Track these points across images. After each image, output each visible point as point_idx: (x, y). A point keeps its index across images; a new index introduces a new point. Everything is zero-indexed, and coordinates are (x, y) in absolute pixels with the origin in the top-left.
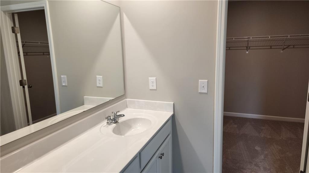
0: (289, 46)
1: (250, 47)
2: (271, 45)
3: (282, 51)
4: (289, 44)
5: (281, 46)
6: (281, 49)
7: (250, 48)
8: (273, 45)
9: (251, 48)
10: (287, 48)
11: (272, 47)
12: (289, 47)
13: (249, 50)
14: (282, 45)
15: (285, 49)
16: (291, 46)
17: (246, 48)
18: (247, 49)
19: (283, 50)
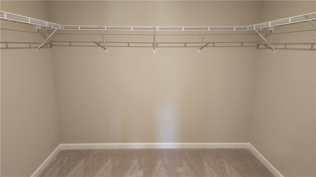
0: (208, 43)
1: (157, 43)
2: (185, 42)
3: (199, 51)
4: (209, 42)
5: (198, 44)
6: (198, 48)
7: (157, 45)
8: (187, 42)
9: (159, 45)
10: (205, 46)
11: (187, 45)
12: (207, 46)
13: (156, 49)
14: (199, 42)
15: (203, 47)
16: (211, 44)
17: (151, 45)
18: (153, 47)
19: (201, 49)
